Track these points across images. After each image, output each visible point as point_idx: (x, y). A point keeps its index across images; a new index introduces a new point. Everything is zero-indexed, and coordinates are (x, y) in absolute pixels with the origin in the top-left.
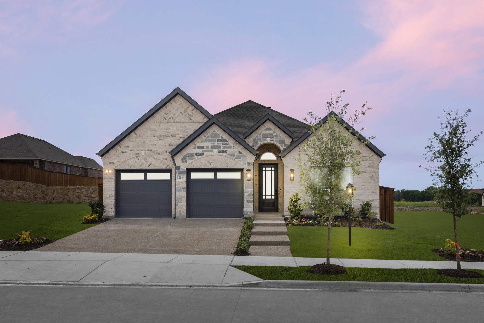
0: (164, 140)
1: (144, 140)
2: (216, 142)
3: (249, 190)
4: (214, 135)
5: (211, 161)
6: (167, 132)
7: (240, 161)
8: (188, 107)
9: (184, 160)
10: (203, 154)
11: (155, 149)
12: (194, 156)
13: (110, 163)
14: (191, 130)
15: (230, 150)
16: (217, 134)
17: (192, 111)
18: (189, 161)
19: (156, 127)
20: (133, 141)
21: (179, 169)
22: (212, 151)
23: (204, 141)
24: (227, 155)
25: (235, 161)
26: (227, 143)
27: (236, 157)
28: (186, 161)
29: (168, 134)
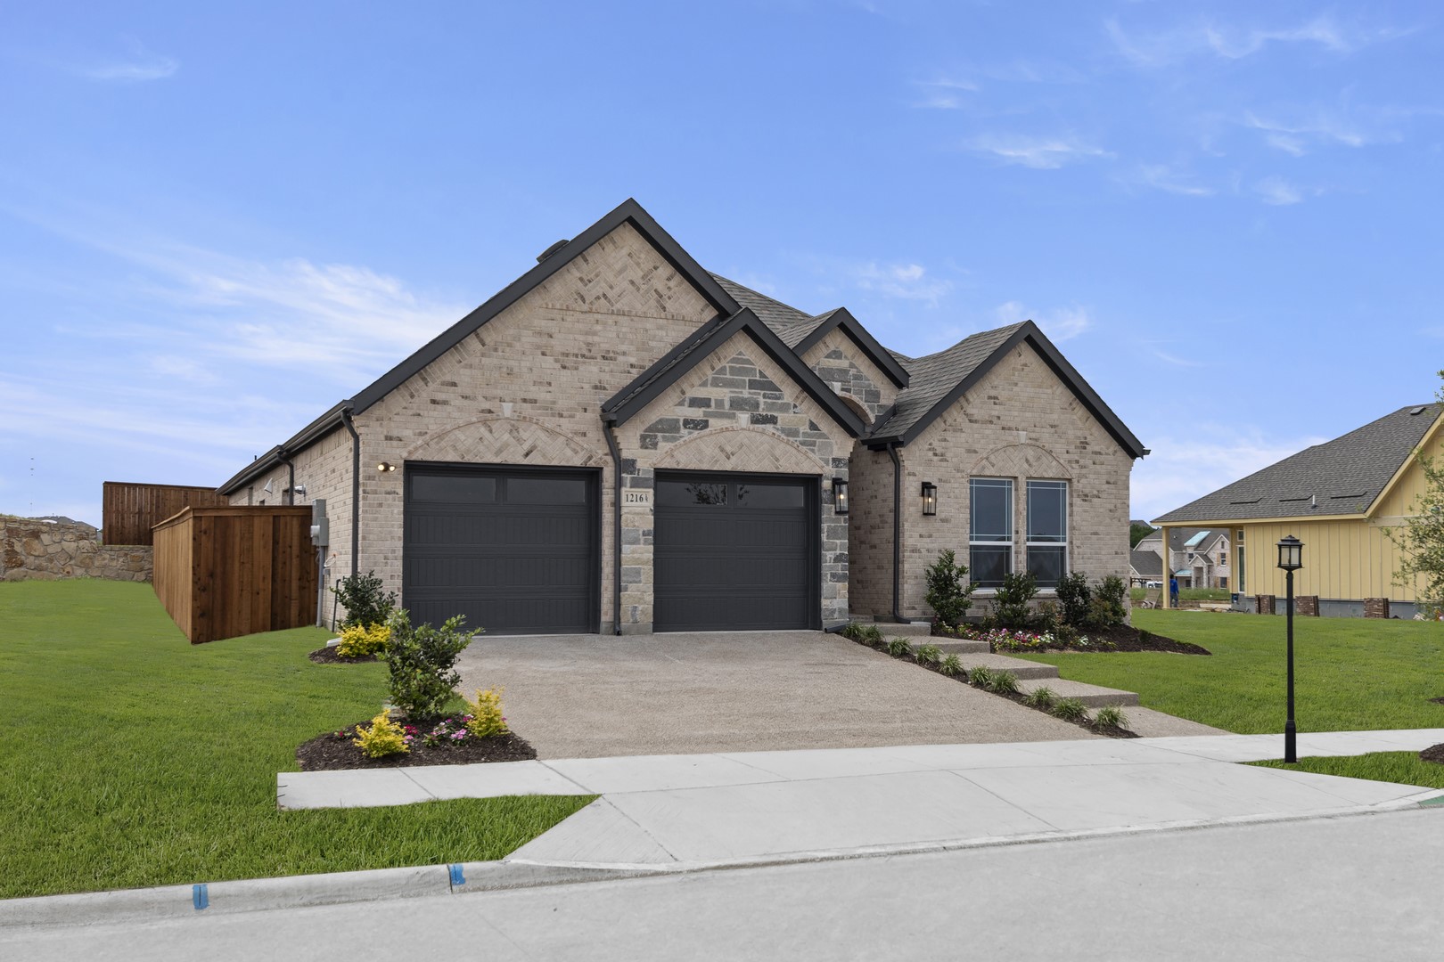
0: (577, 369)
1: (512, 363)
2: (745, 388)
3: (838, 541)
4: (738, 366)
5: (729, 449)
6: (588, 344)
7: (813, 451)
8: (656, 268)
9: (648, 441)
10: (705, 424)
11: (549, 397)
12: (678, 430)
13: (389, 438)
14: (662, 345)
15: (786, 415)
16: (748, 361)
17: (667, 282)
18: (664, 446)
19: (550, 323)
20: (471, 366)
21: (632, 469)
22: (732, 417)
23: (709, 382)
24: (778, 433)
25: (799, 451)
26: (777, 393)
27: (801, 439)
28: (655, 446)
29: (590, 351)
